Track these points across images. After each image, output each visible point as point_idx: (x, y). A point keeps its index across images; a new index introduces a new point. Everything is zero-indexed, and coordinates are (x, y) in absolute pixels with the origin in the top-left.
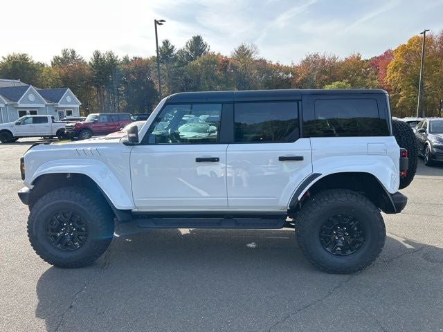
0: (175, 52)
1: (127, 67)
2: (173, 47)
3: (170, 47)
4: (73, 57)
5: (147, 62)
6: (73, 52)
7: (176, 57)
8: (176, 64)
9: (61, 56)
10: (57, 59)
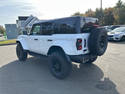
0: (123, 4)
1: (105, 11)
2: (122, 2)
3: (121, 2)
4: (90, 11)
5: (113, 8)
6: (91, 9)
7: (123, 5)
8: (123, 8)
9: (87, 11)
10: (86, 12)
